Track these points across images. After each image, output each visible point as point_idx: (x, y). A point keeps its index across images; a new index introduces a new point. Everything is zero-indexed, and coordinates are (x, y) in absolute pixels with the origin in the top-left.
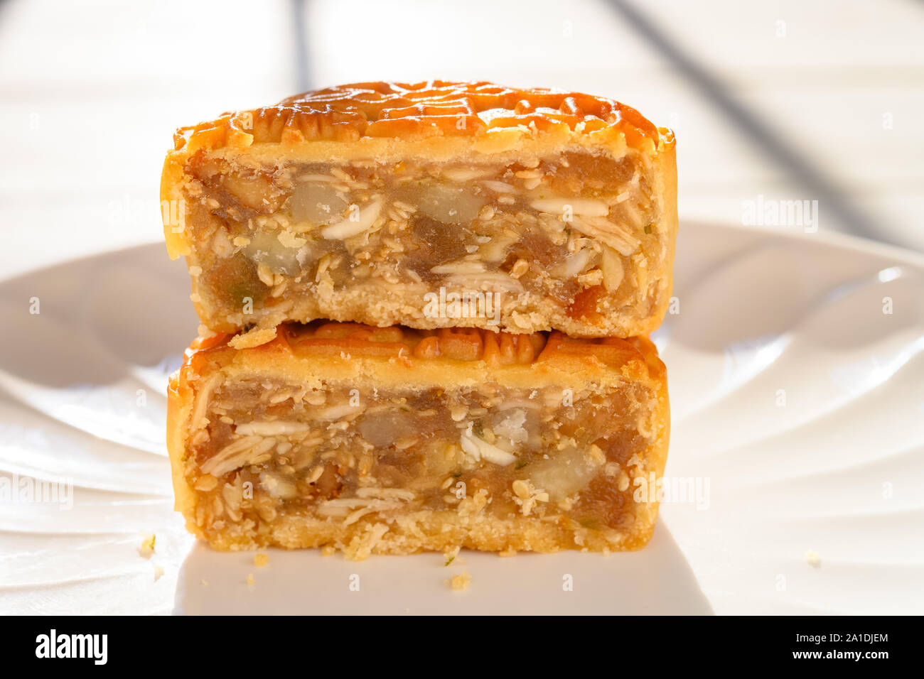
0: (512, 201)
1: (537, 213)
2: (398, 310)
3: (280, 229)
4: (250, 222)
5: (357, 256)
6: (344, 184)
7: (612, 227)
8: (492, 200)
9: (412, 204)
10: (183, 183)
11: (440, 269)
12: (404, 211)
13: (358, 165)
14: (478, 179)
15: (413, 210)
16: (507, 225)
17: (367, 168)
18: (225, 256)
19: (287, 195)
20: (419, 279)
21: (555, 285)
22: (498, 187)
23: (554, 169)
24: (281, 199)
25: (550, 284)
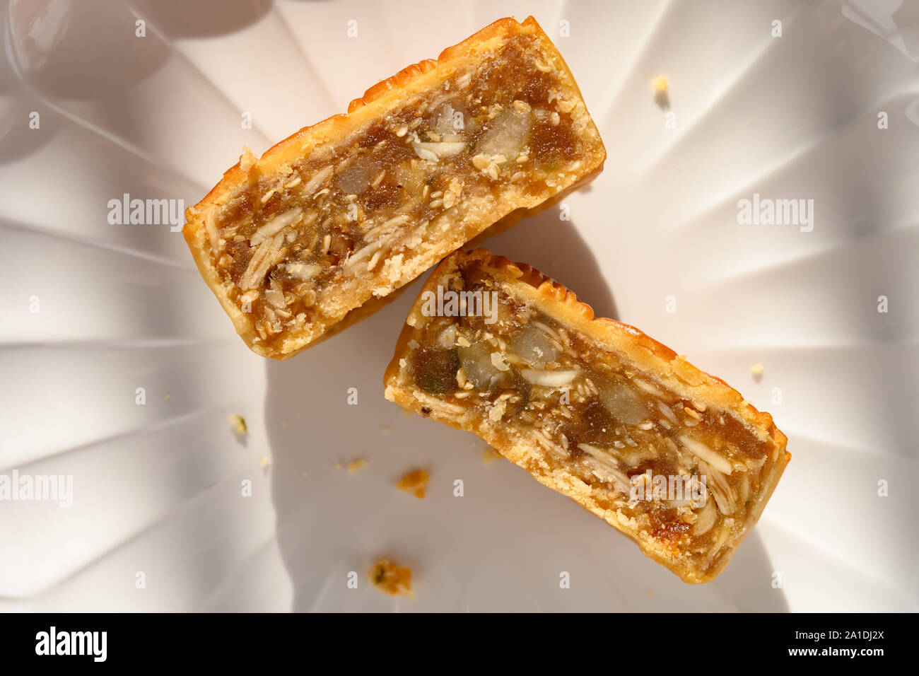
0: (669, 427)
1: (680, 447)
2: (536, 461)
3: (497, 349)
4: (479, 331)
5: (535, 403)
6: (562, 343)
7: (726, 486)
8: (656, 417)
9: (597, 386)
10: (452, 276)
11: (585, 447)
12: (589, 388)
13: (582, 337)
14: (657, 397)
15: (596, 393)
16: (655, 442)
17: (585, 342)
18: (444, 345)
19: (518, 328)
20: (566, 446)
21: (660, 506)
22: (665, 410)
23: (712, 420)
24: (513, 329)
25: (656, 505)
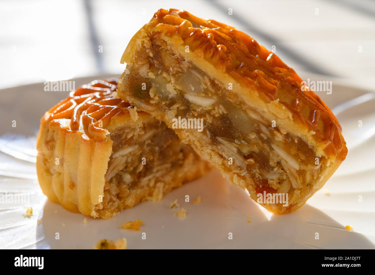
0: (265, 138)
1: (271, 149)
2: (194, 141)
3: (170, 82)
4: (160, 71)
5: (192, 111)
6: (206, 84)
7: (296, 175)
8: (258, 132)
9: (227, 110)
10: (144, 40)
11: (220, 139)
12: (221, 110)
13: (216, 82)
14: (259, 121)
15: (225, 112)
16: (257, 144)
17: (219, 86)
18: (142, 75)
19: (181, 72)
20: (209, 137)
21: (259, 177)
22: (264, 129)
23: (290, 140)
24: (178, 72)
25: (257, 175)
